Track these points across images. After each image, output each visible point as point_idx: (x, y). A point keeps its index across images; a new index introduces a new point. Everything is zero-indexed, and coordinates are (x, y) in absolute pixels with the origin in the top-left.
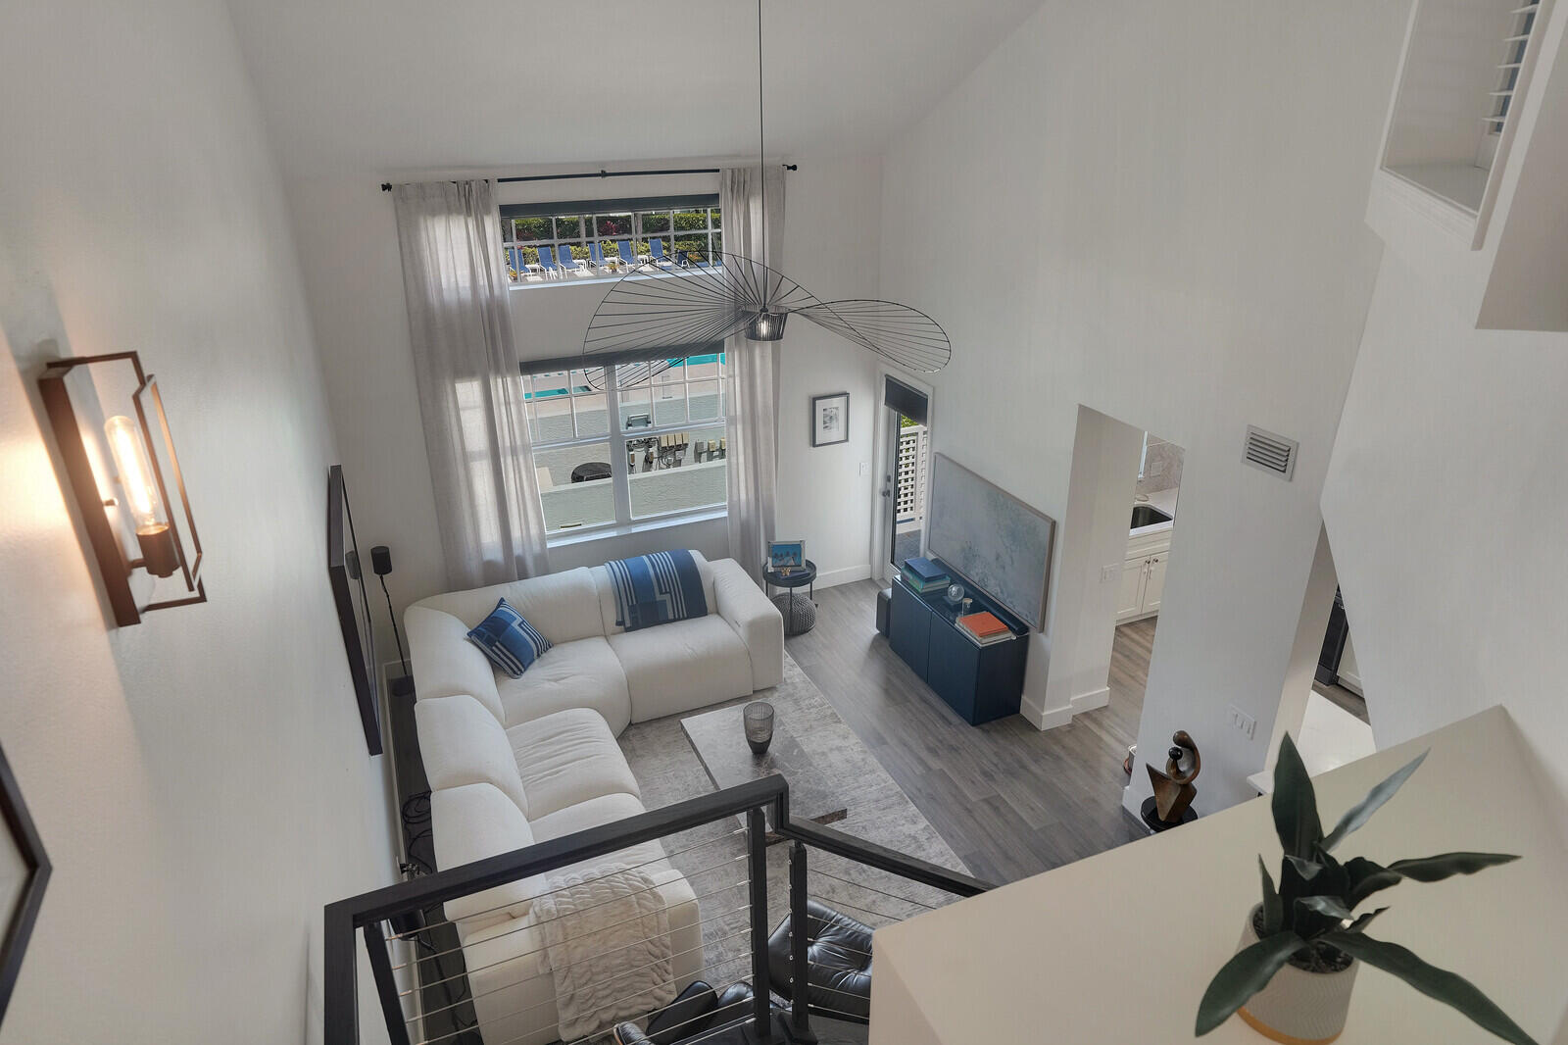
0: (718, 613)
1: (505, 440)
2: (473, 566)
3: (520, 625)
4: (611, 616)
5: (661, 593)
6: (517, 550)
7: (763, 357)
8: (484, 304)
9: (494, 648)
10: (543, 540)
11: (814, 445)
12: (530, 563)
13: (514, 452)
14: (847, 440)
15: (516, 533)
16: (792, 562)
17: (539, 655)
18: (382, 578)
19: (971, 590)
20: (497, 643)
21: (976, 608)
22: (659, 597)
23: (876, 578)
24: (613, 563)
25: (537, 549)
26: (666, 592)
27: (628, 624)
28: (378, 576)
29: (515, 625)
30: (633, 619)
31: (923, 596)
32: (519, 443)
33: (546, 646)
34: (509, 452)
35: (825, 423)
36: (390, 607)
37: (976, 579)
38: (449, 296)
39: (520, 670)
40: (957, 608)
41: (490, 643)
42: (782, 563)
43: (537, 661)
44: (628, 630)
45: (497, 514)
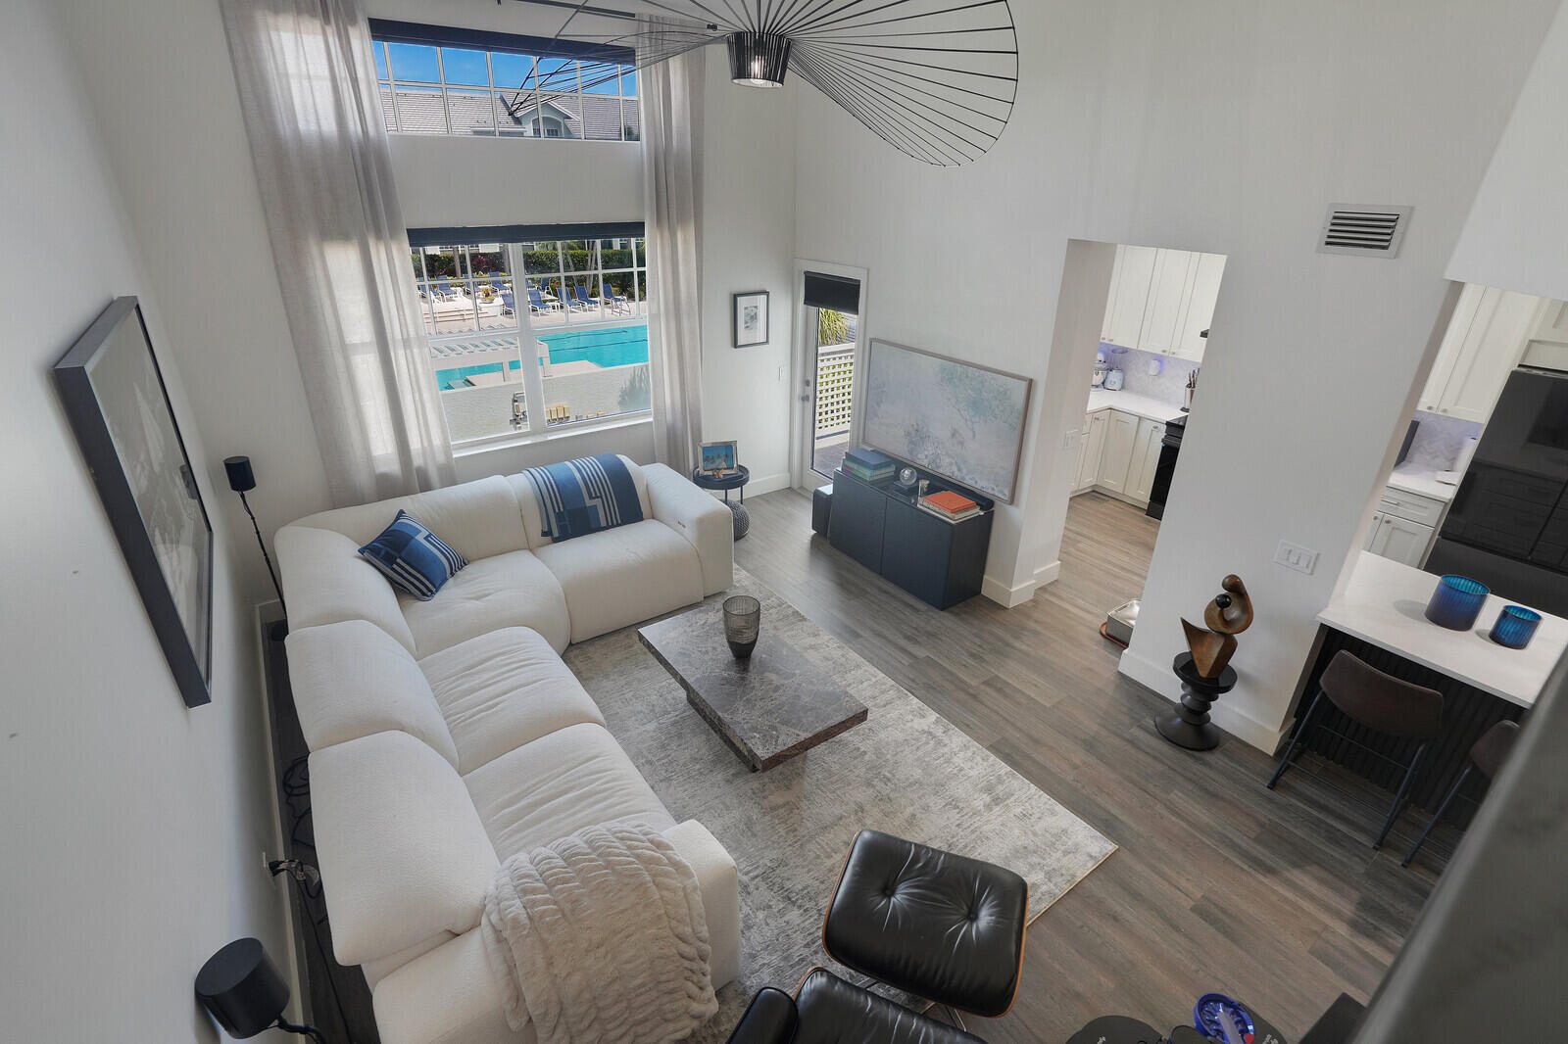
0: (653, 518)
1: (394, 330)
2: (362, 479)
3: (426, 538)
4: (536, 525)
5: (591, 498)
6: (417, 461)
7: (685, 241)
8: (356, 148)
9: (395, 566)
10: (447, 450)
11: (735, 345)
12: (434, 476)
13: (406, 343)
14: (767, 342)
15: (415, 443)
16: (724, 465)
17: (452, 574)
18: (243, 496)
19: (922, 474)
20: (398, 560)
21: (932, 490)
22: (589, 503)
23: (795, 486)
24: (532, 470)
25: (441, 458)
26: (597, 497)
27: (556, 534)
28: (237, 494)
29: (420, 538)
30: (561, 528)
31: (873, 483)
32: (412, 334)
33: (460, 563)
34: (400, 345)
35: (746, 323)
36: (258, 532)
37: (925, 462)
38: (306, 125)
39: (430, 591)
40: (913, 491)
41: (389, 560)
42: (714, 466)
43: (451, 581)
44: (556, 540)
45: (389, 414)
